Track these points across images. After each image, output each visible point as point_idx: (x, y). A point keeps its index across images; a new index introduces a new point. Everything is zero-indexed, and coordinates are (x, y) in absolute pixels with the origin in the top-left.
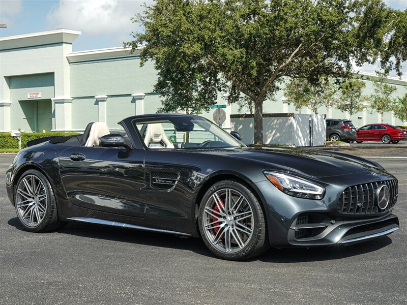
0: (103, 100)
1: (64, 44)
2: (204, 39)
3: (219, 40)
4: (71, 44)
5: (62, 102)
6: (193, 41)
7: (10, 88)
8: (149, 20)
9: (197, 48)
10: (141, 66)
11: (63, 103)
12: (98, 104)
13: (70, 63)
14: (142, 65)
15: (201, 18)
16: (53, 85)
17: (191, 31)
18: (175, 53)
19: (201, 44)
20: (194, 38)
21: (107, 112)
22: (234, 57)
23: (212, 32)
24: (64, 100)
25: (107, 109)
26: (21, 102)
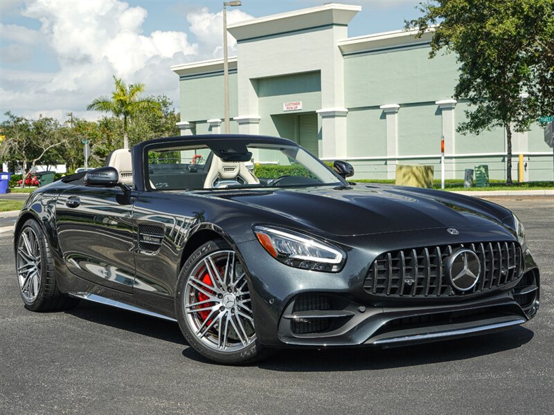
1: (334, 27)
4: (347, 25)
6: (507, 14)
13: (344, 55)
19: (519, 18)
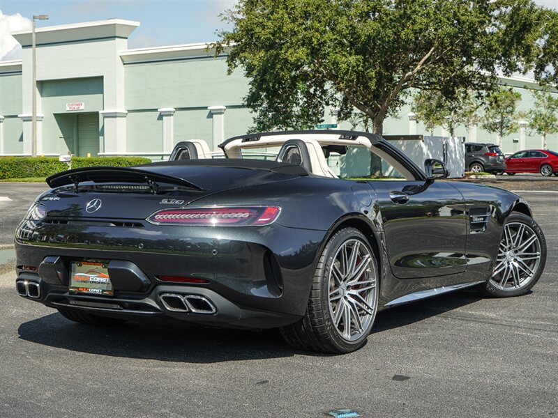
0: (169, 114)
1: (116, 39)
2: (311, 43)
3: (329, 43)
4: (127, 38)
5: (114, 116)
6: (297, 44)
7: (42, 96)
8: (240, 16)
9: (302, 53)
10: (229, 74)
11: (116, 117)
12: (162, 119)
13: (124, 64)
14: (230, 72)
15: (306, 15)
16: (102, 92)
17: (295, 32)
18: (275, 59)
19: (308, 49)
20: (298, 41)
21: (175, 131)
22: (348, 65)
23: (321, 34)
24: (116, 113)
25: (175, 126)
26: (56, 115)
